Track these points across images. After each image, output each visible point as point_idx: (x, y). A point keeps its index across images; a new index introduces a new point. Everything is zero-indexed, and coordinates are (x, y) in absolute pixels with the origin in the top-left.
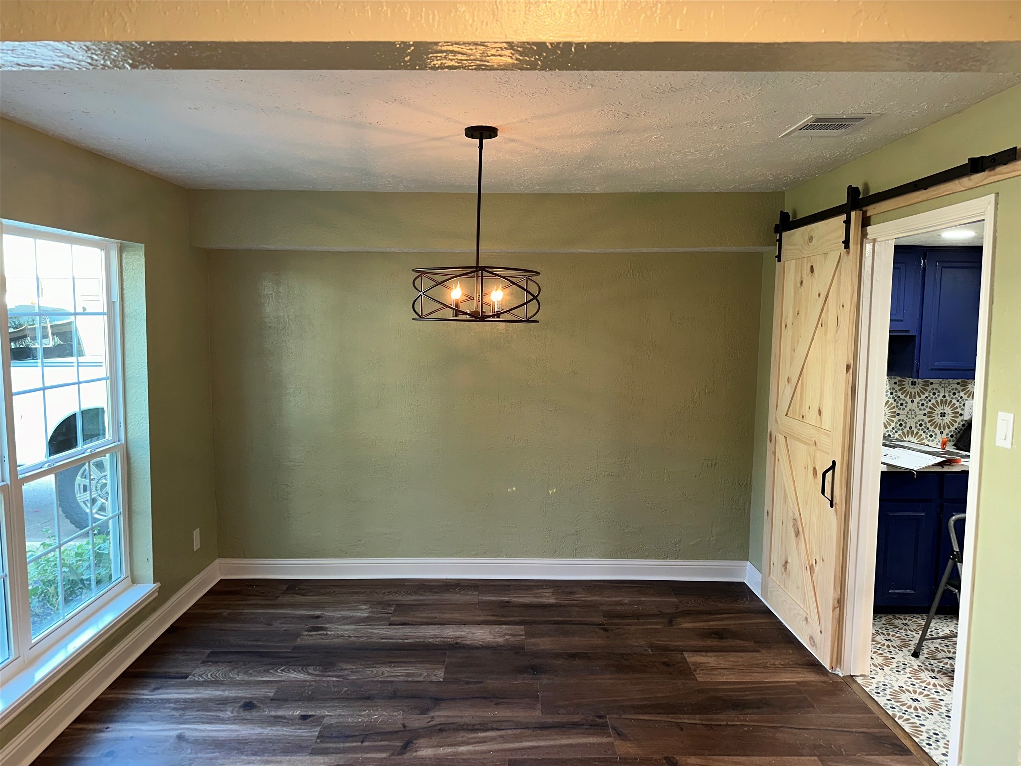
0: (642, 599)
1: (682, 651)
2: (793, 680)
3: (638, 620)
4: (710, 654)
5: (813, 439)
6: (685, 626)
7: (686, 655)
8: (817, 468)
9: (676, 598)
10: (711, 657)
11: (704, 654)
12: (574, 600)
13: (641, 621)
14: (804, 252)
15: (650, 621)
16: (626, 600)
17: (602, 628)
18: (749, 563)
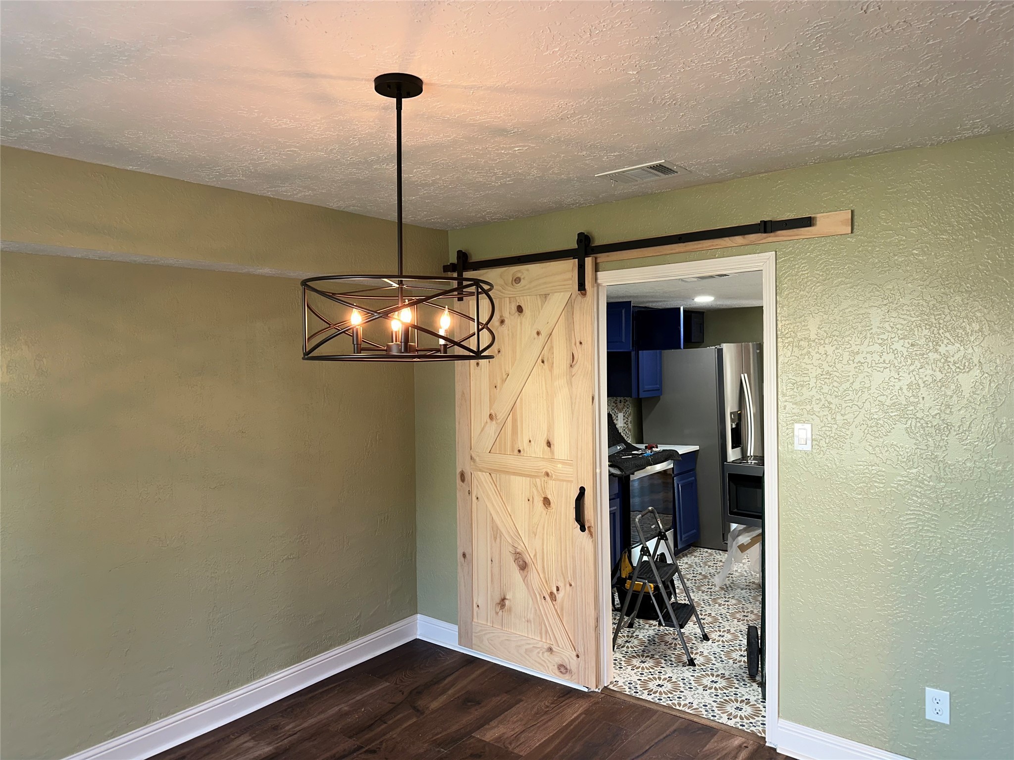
0: (358, 698)
1: (469, 734)
2: (578, 713)
3: (385, 723)
4: (493, 723)
5: (544, 470)
6: (434, 705)
7: (478, 735)
8: (549, 497)
9: (386, 681)
10: (497, 726)
11: (487, 726)
12: (291, 736)
13: (390, 722)
14: (506, 292)
15: (397, 718)
16: (345, 708)
17: (365, 752)
18: (419, 616)
